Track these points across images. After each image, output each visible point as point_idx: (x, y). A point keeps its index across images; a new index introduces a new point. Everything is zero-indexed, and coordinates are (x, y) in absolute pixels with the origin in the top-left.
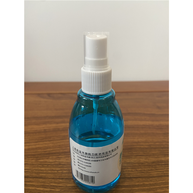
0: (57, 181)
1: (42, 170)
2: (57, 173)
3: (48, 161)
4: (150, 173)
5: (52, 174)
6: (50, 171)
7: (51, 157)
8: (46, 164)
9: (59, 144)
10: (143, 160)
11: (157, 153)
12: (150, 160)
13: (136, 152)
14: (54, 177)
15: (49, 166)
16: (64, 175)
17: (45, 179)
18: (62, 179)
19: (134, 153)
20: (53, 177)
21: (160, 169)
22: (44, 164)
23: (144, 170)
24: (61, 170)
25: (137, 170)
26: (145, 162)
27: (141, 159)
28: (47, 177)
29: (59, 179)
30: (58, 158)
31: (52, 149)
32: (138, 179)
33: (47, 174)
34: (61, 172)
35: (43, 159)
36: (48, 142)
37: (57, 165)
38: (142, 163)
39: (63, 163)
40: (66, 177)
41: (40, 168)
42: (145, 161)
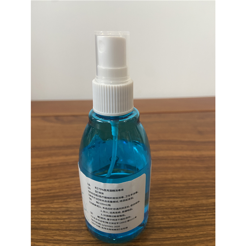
0: (63, 233)
1: (43, 219)
2: (63, 223)
3: (52, 206)
4: (187, 221)
5: (56, 224)
6: (53, 219)
7: (55, 201)
8: (49, 211)
9: (67, 183)
10: (177, 203)
11: (197, 194)
12: (186, 204)
13: (168, 193)
14: (60, 228)
15: (53, 213)
16: (72, 225)
17: (47, 231)
18: (70, 230)
19: (166, 194)
20: (57, 228)
21: (201, 216)
22: (47, 211)
23: (179, 217)
24: (69, 218)
25: (169, 217)
26: (181, 206)
27: (175, 202)
28: (49, 228)
29: (66, 230)
30: (66, 202)
31: (57, 191)
32: (170, 229)
33: (50, 224)
34: (68, 220)
35: (45, 204)
36: (53, 181)
37: (64, 211)
38: (176, 208)
39: (72, 209)
40: (75, 228)
41: (40, 216)
42: (181, 204)
